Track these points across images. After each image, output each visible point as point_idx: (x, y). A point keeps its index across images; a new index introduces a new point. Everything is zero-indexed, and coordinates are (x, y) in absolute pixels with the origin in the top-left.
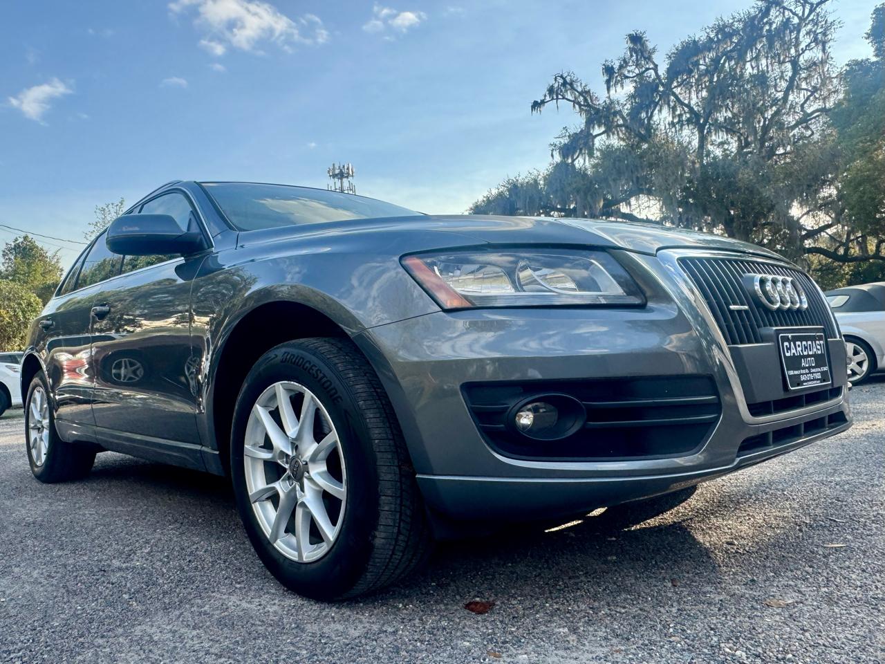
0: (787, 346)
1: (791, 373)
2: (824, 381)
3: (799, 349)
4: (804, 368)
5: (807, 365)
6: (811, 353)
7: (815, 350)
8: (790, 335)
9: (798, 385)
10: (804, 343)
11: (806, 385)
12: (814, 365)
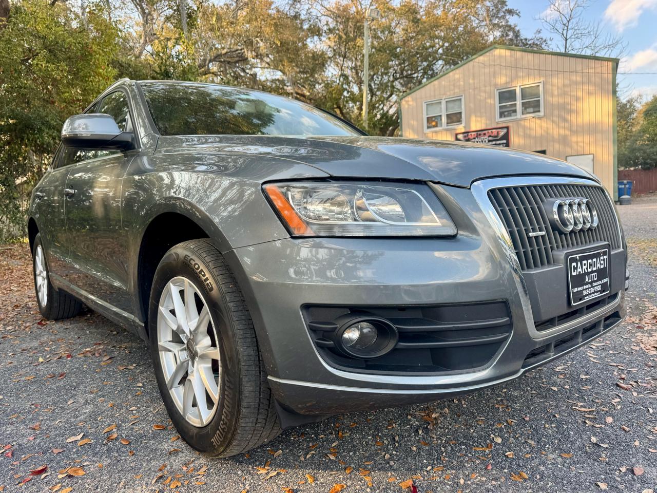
0: (574, 266)
1: (575, 290)
2: (604, 291)
3: (585, 267)
4: (587, 284)
5: (590, 281)
6: (594, 269)
7: (599, 265)
8: (577, 256)
9: (581, 300)
10: (590, 261)
11: (587, 299)
12: (595, 279)
